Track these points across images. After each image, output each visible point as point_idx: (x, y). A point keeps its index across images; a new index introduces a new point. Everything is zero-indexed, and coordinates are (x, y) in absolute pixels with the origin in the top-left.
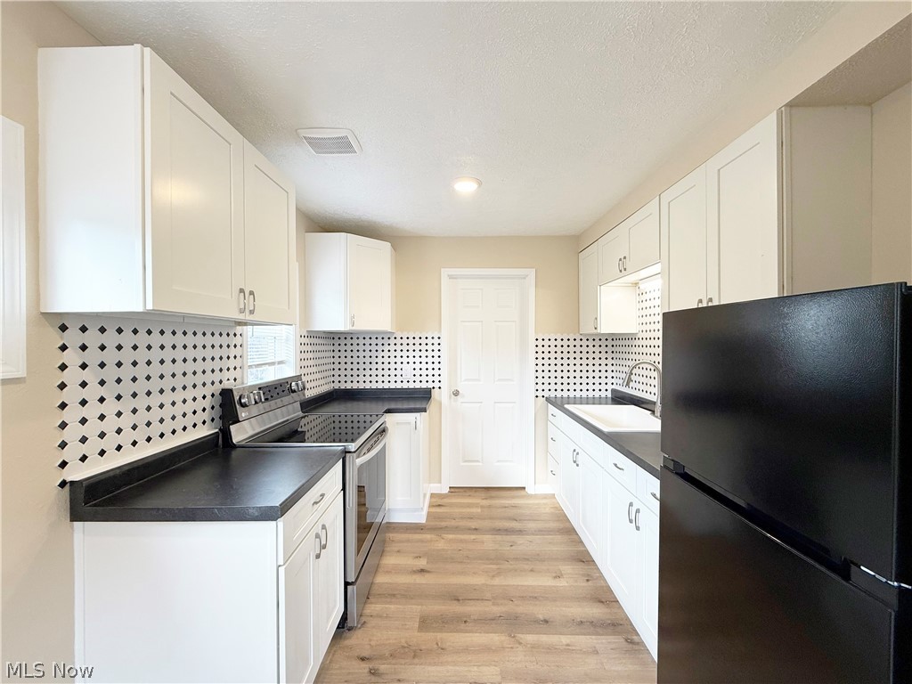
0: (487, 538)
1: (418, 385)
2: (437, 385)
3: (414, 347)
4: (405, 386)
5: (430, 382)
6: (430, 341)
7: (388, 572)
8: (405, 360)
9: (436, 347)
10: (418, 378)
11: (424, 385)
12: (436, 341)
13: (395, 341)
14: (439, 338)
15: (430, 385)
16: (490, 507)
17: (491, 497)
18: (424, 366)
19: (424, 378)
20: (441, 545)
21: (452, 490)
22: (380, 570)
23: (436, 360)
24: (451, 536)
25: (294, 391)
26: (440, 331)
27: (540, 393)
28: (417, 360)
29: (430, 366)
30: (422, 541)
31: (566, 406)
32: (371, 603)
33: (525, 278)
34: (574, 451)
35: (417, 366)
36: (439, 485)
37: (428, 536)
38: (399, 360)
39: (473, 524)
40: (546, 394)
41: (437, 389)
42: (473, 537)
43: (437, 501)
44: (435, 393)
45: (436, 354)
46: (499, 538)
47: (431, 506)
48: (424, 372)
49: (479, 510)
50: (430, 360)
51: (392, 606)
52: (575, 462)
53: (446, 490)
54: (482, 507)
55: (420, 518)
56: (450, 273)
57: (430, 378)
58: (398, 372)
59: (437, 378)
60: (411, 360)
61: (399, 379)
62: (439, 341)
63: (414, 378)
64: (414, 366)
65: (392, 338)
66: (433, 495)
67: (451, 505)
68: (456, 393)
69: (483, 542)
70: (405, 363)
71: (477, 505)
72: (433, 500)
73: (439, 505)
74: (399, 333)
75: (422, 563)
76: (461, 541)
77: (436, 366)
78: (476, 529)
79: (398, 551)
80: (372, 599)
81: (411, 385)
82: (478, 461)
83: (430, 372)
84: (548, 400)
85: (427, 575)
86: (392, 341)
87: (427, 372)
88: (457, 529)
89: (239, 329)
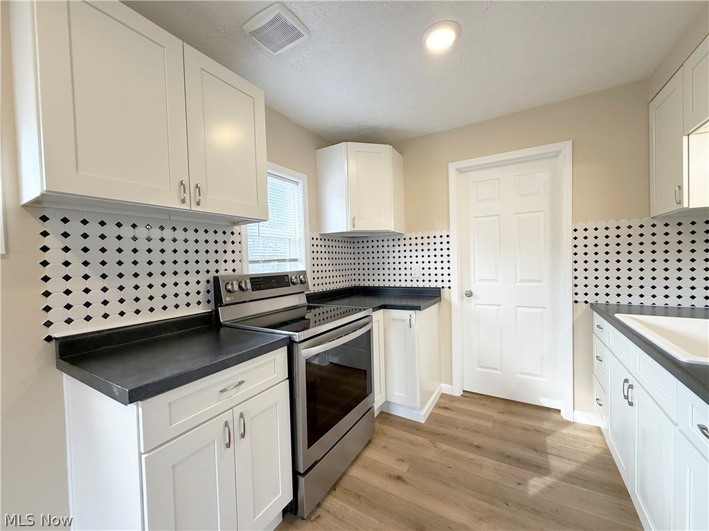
0: (490, 462)
1: (427, 285)
2: (446, 284)
3: (422, 247)
4: (415, 284)
5: (439, 281)
6: (438, 240)
7: (365, 467)
8: (414, 260)
9: (445, 246)
10: (427, 278)
11: (433, 285)
12: (445, 240)
13: (404, 242)
14: (448, 236)
15: (439, 285)
16: (504, 423)
17: (510, 413)
18: (432, 265)
19: (433, 278)
20: (430, 454)
21: (466, 394)
22: (359, 462)
23: (445, 259)
24: (445, 447)
25: (294, 284)
26: (449, 229)
27: (581, 298)
28: (426, 259)
29: (439, 265)
30: (412, 443)
31: (617, 316)
32: (334, 496)
33: (556, 155)
34: (626, 381)
35: (426, 265)
36: (450, 386)
37: (421, 439)
38: (408, 260)
39: (476, 440)
40: (591, 299)
41: (446, 289)
42: (471, 455)
43: (445, 403)
44: (445, 292)
45: (445, 252)
46: (504, 466)
47: (438, 406)
48: (433, 272)
49: (490, 425)
50: (439, 259)
51: (352, 509)
52: (626, 397)
53: (458, 393)
54: (495, 421)
55: (421, 417)
56: (459, 167)
57: (439, 278)
58: (408, 272)
59: (446, 278)
60: (420, 259)
61: (409, 278)
62: (447, 239)
63: (423, 278)
64: (423, 265)
65: (402, 240)
66: (443, 396)
67: (460, 411)
68: (469, 294)
69: (481, 466)
70: (414, 262)
71: (488, 418)
72: (442, 401)
73: (446, 408)
74: (408, 234)
75: (402, 469)
76: (455, 456)
77: (446, 265)
78: (478, 447)
79: (384, 447)
80: (337, 492)
81: (421, 284)
82: (496, 369)
83: (439, 271)
84: (595, 307)
85: (402, 486)
86: (402, 242)
87: (436, 272)
88: (454, 440)
89: (236, 229)
